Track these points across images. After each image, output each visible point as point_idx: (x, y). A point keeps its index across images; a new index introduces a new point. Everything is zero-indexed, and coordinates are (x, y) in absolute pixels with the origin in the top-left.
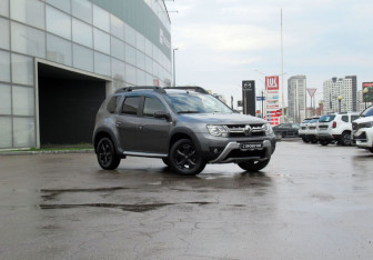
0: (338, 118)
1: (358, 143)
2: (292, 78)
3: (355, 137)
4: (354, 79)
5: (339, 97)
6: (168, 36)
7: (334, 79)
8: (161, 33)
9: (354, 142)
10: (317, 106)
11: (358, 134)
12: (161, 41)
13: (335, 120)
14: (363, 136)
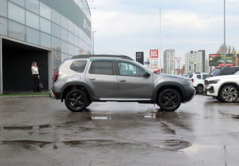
0: (195, 76)
1: (208, 93)
2: (167, 51)
3: (206, 90)
4: (204, 52)
5: (195, 63)
6: (89, 23)
7: (192, 52)
8: (85, 21)
9: (206, 92)
10: (181, 68)
11: (208, 87)
12: (85, 26)
13: (193, 77)
14: (212, 89)
